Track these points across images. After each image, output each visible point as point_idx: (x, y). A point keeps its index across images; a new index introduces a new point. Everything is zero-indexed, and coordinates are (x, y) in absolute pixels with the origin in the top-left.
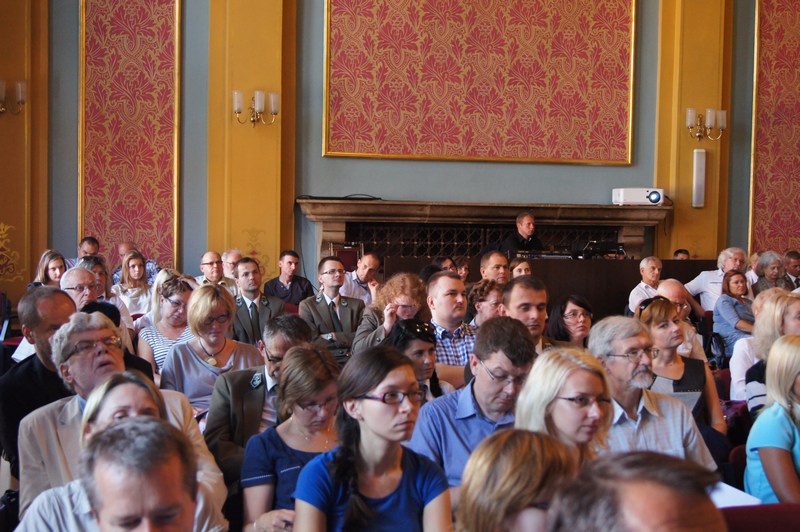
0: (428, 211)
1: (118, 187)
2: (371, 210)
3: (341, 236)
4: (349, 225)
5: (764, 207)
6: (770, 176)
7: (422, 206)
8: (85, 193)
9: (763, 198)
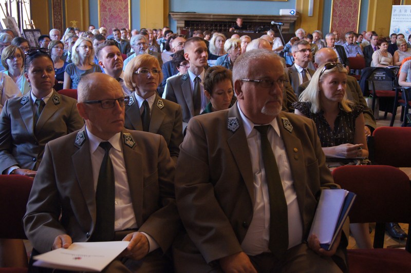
0: (212, 17)
1: (111, 9)
2: (192, 16)
3: (183, 25)
4: (186, 21)
5: (336, 16)
6: (339, 5)
7: (210, 15)
8: (101, 11)
9: (336, 13)
